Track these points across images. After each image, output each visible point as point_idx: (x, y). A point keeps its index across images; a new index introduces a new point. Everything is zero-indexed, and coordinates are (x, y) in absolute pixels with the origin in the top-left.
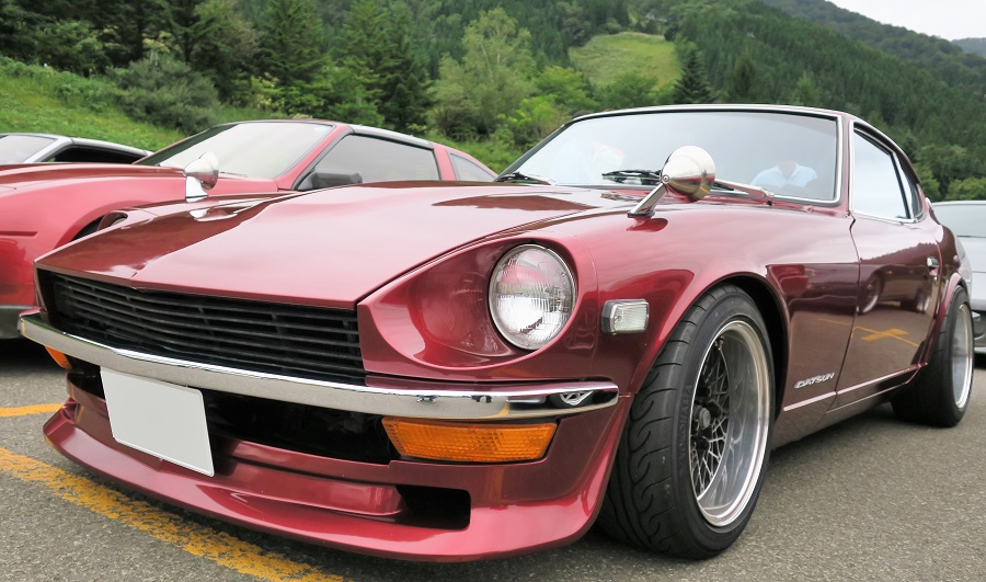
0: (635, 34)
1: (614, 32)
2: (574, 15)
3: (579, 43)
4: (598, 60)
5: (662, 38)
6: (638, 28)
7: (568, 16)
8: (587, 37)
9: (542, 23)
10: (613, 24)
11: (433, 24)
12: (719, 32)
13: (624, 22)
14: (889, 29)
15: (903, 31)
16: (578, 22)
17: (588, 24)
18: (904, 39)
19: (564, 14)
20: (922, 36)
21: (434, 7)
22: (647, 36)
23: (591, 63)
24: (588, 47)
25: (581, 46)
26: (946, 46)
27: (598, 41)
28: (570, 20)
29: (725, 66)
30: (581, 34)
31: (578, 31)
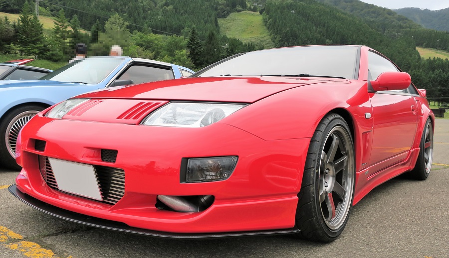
0: (248, 12)
1: (239, 11)
2: (222, 5)
3: (224, 16)
4: (231, 23)
5: (258, 13)
6: (250, 9)
7: (220, 5)
8: (228, 14)
9: (207, 8)
10: (239, 8)
11: (161, 10)
12: (279, 11)
13: (244, 7)
14: (367, 5)
15: (372, 6)
16: (224, 8)
17: (228, 8)
18: (372, 10)
19: (218, 4)
20: (380, 8)
21: (163, 3)
22: (253, 13)
23: (228, 25)
24: (228, 18)
25: (225, 18)
26: (390, 12)
27: (233, 15)
28: (220, 6)
29: (279, 25)
30: (225, 13)
31: (224, 11)
